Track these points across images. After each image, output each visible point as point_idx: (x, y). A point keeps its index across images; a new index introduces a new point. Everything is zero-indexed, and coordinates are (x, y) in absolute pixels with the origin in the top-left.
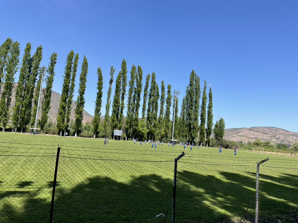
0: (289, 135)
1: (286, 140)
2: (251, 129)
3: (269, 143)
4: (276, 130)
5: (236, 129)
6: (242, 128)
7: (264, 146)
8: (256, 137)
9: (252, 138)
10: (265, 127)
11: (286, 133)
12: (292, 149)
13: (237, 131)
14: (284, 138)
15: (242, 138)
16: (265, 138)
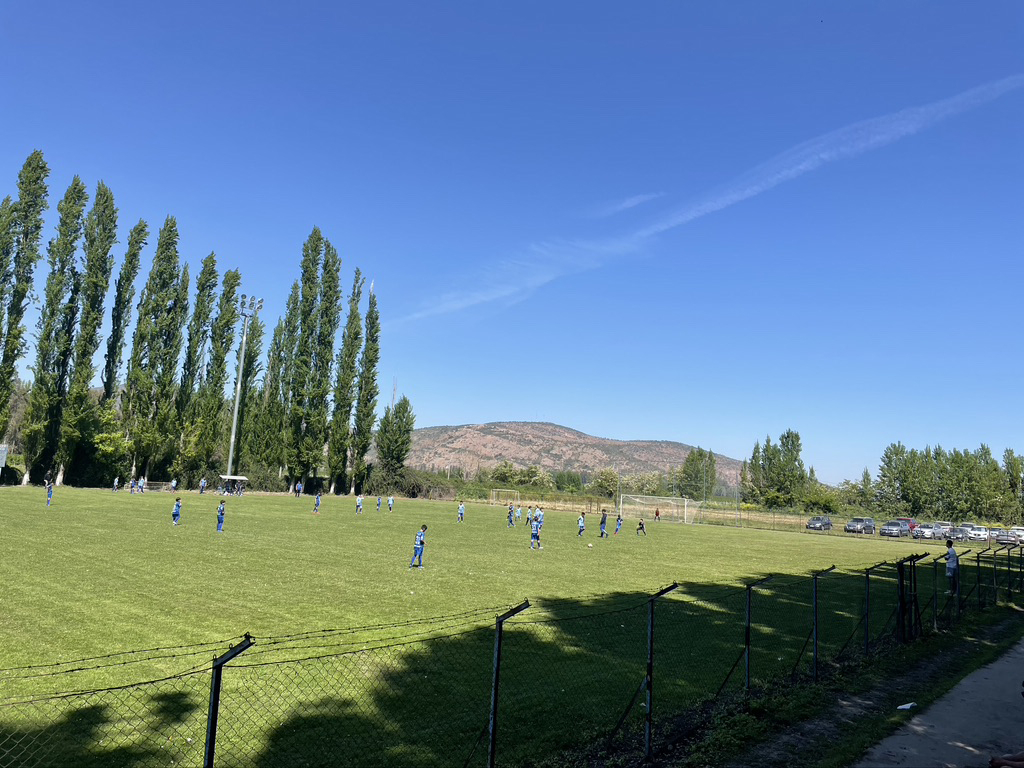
0: (587, 445)
1: (578, 461)
2: (487, 430)
3: (534, 474)
4: (554, 433)
5: (445, 429)
6: (462, 426)
7: (522, 482)
8: (500, 454)
9: (489, 455)
10: (525, 423)
11: (581, 440)
12: (591, 491)
13: (447, 436)
14: (573, 454)
15: (463, 457)
16: (523, 455)
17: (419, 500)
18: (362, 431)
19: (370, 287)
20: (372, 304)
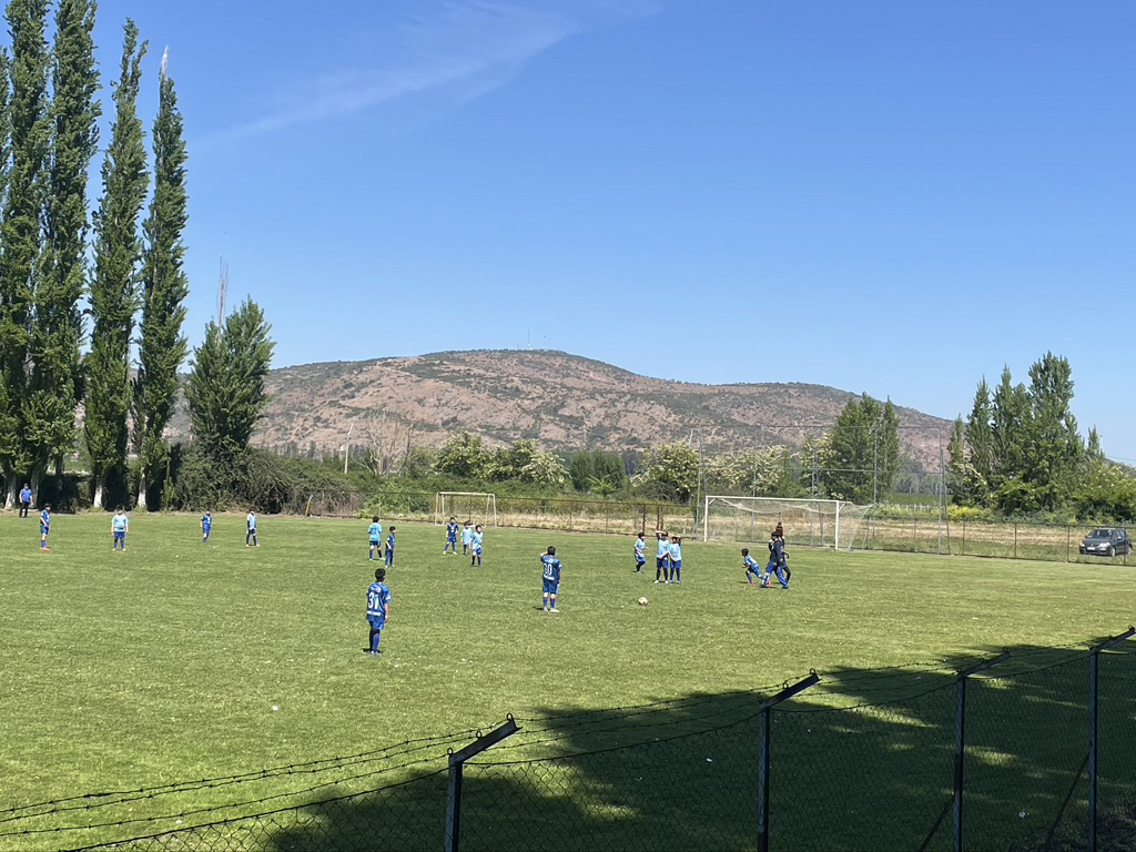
0: (634, 396)
1: (616, 429)
2: (426, 368)
3: (526, 458)
4: (565, 371)
5: (336, 368)
6: (372, 362)
7: (499, 476)
8: (454, 419)
9: (431, 421)
10: (506, 353)
11: (622, 386)
12: (645, 490)
13: (339, 384)
14: (607, 416)
15: (375, 426)
16: (501, 420)
17: (285, 519)
18: (156, 374)
19: (159, 63)
20: (167, 99)
